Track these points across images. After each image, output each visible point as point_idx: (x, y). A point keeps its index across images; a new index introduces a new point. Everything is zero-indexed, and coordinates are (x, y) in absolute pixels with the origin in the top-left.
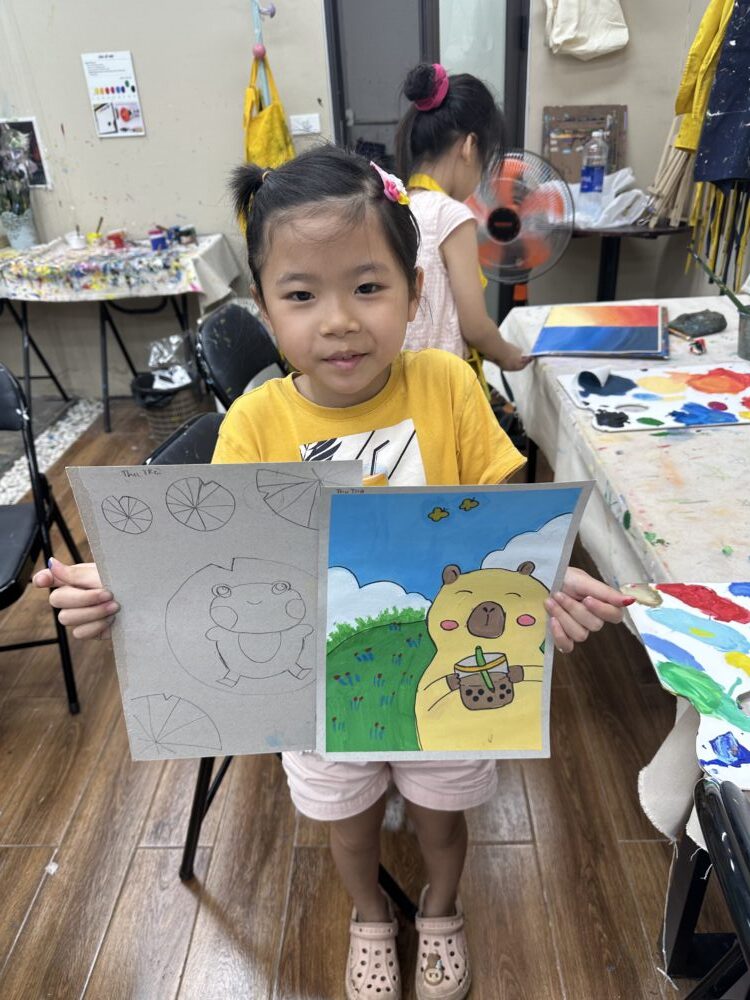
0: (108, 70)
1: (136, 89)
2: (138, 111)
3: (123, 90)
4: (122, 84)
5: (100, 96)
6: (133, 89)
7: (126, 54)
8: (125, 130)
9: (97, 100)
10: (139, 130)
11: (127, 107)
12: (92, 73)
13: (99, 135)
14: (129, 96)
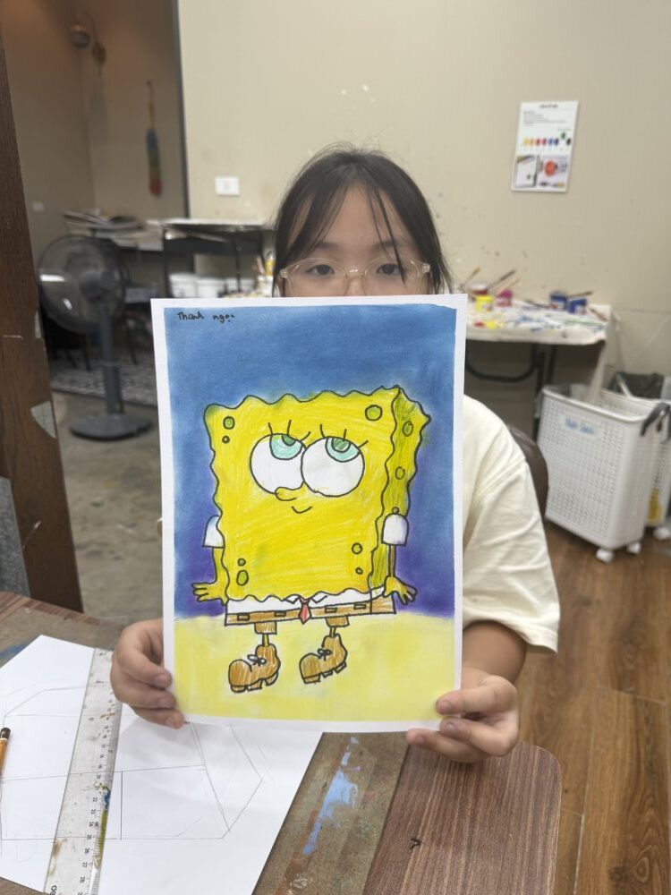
0: (547, 121)
1: (572, 142)
2: (566, 166)
3: (557, 142)
4: (557, 135)
5: (529, 147)
6: (569, 142)
7: (574, 105)
8: (544, 184)
9: (522, 151)
10: (561, 185)
11: (555, 161)
12: (528, 123)
13: (513, 188)
14: (561, 150)
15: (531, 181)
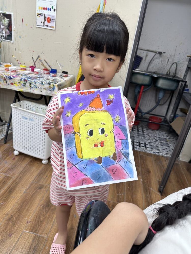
1: (56, 10)
2: (54, 20)
3: (50, 10)
5: (41, 10)
8: (47, 26)
9: (39, 12)
10: (53, 27)
11: (50, 17)
13: (37, 26)
14: (52, 13)
15: (42, 24)
